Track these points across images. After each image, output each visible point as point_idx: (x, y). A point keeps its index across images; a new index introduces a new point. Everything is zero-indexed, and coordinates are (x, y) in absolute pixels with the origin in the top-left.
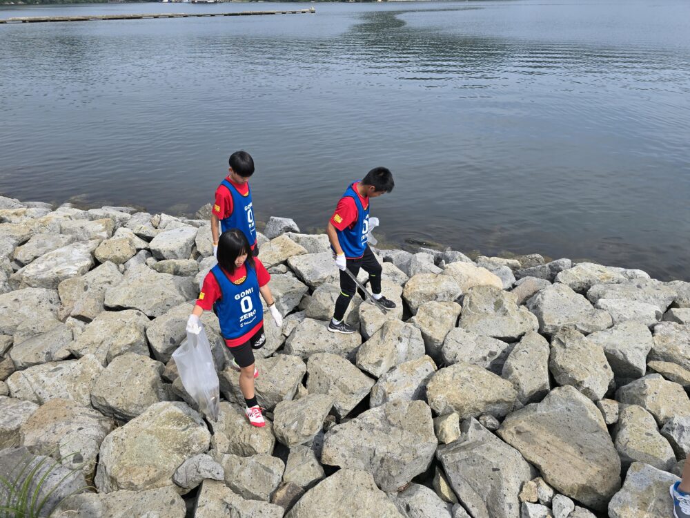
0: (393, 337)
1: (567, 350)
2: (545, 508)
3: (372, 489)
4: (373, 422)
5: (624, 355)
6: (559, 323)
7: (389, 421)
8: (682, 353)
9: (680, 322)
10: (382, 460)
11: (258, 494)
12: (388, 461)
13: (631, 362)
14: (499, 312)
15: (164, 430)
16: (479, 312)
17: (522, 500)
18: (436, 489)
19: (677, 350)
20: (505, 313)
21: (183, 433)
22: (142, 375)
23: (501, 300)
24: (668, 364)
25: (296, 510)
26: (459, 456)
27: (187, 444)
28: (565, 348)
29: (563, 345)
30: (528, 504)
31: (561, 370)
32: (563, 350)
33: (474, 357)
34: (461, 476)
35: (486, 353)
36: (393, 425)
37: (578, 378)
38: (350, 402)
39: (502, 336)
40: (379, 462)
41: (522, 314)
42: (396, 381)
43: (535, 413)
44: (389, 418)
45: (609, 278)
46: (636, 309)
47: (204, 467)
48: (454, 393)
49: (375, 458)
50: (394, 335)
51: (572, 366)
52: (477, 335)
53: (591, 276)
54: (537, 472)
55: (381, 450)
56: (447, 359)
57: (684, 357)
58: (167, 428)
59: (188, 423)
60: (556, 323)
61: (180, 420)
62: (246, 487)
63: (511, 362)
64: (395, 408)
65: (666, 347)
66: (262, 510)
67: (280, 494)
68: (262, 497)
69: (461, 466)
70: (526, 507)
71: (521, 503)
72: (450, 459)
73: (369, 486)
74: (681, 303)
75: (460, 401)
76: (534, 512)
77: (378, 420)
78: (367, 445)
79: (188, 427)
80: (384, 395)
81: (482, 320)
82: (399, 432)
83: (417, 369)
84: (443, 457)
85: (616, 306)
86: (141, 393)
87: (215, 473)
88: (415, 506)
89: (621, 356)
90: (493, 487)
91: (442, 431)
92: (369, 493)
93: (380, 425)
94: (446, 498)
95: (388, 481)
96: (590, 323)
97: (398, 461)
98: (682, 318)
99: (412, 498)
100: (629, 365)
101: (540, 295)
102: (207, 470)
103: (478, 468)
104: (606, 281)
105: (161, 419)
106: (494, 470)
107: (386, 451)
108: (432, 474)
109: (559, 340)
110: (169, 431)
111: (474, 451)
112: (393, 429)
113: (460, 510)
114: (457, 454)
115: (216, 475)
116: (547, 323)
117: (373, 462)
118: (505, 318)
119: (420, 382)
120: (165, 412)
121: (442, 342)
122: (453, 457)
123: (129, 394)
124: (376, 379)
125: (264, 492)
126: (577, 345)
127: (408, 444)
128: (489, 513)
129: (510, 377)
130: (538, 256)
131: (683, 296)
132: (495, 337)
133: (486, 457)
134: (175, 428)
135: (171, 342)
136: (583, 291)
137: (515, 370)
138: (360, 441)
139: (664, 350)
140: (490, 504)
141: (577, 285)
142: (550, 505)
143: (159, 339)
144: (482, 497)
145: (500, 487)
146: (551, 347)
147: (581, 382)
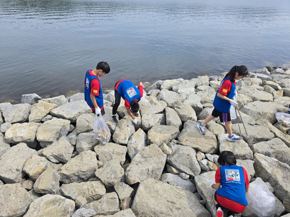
0: (125, 126)
1: (181, 109)
2: (206, 160)
4: (139, 160)
5: (197, 105)
6: (173, 102)
7: (145, 157)
8: (209, 99)
9: (202, 91)
10: (152, 171)
12: (155, 170)
13: (199, 106)
14: (153, 105)
15: (48, 211)
16: (147, 107)
17: (199, 161)
18: (172, 172)
19: (207, 99)
20: (155, 104)
21: (59, 207)
22: (13, 193)
23: (152, 100)
24: (207, 104)
26: (176, 156)
27: (65, 210)
28: (180, 109)
29: (179, 108)
30: (201, 161)
31: (183, 116)
32: (180, 110)
33: (156, 122)
34: (178, 163)
35: (159, 120)
36: (147, 158)
37: (190, 117)
38: (124, 158)
39: (158, 112)
40: (151, 173)
41: (161, 102)
42: (136, 142)
43: (187, 132)
44: (144, 156)
45: (175, 83)
46: (189, 90)
47: (85, 213)
49: (149, 172)
51: (186, 114)
52: (151, 115)
53: (171, 84)
55: (150, 168)
56: (146, 127)
57: (209, 100)
58: (49, 209)
59: (59, 202)
60: (171, 102)
61: (53, 202)
62: (107, 211)
63: (168, 119)
64: (144, 151)
65: (204, 99)
69: (176, 160)
72: (173, 159)
74: (198, 85)
75: (164, 139)
76: (204, 162)
77: (141, 158)
78: (145, 169)
79: (60, 203)
80: (135, 149)
81: (149, 109)
82: (151, 158)
83: (140, 134)
84: (171, 159)
85: (184, 91)
86: (20, 201)
88: (170, 181)
89: (196, 106)
90: (189, 161)
91: (166, 151)
93: (143, 160)
94: (176, 173)
96: (181, 99)
97: (158, 168)
98: (201, 89)
99: (168, 179)
100: (199, 108)
101: (161, 95)
102: (88, 214)
103: (182, 158)
104: (175, 84)
105: (43, 207)
106: (188, 155)
107: (152, 167)
108: (168, 167)
109: (177, 107)
110: (51, 210)
111: (179, 152)
112: (148, 159)
113: (184, 174)
114: (175, 156)
116: (169, 103)
118: (156, 106)
119: (144, 139)
120: (42, 203)
121: (140, 122)
122: (174, 158)
123: (12, 205)
124: (126, 145)
126: (183, 106)
127: (158, 161)
128: (191, 170)
131: (198, 83)
132: (155, 114)
133: (184, 152)
134: (54, 207)
135: (17, 171)
136: (171, 89)
137: (172, 122)
138: (141, 169)
139: (204, 100)
140: (190, 167)
141: (168, 88)
142: (206, 158)
143: (8, 173)
144: (187, 166)
145: (192, 160)
146: (175, 110)
147: (192, 117)
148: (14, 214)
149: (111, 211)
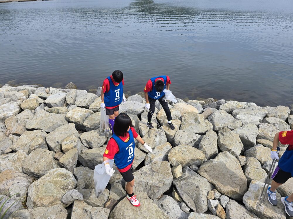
0: (153, 135)
1: (225, 137)
2: (218, 201)
3: (147, 199)
4: (146, 171)
5: (247, 137)
6: (221, 126)
7: (153, 170)
8: (270, 135)
9: (269, 123)
10: (151, 187)
11: (98, 205)
12: (153, 187)
13: (250, 140)
14: (197, 123)
15: (56, 180)
16: (188, 123)
17: (208, 198)
18: (173, 197)
19: (268, 134)
20: (199, 123)
21: (65, 181)
22: (45, 157)
23: (197, 118)
24: (265, 140)
25: (115, 210)
26: (183, 182)
27: (66, 186)
28: (224, 136)
29: (223, 135)
30: (211, 200)
31: (222, 145)
32: (223, 137)
33: (187, 142)
34: (183, 191)
35: (192, 140)
36: (155, 172)
37: (229, 148)
38: (136, 164)
39: (198, 132)
40: (149, 188)
41: (206, 123)
42: (155, 153)
43: (213, 163)
44: (153, 169)
45: (240, 107)
46: (252, 119)
47: (74, 195)
48: (179, 157)
49: (147, 186)
50: (154, 134)
51: (227, 143)
52: (188, 133)
53: (234, 106)
54: (214, 187)
55: (150, 182)
56: (176, 143)
57: (271, 137)
58: (57, 180)
59: (67, 177)
60: (220, 126)
61: (63, 176)
62: (93, 202)
63: (202, 143)
64: (155, 165)
65: (264, 133)
66: (101, 211)
67: (108, 204)
68: (101, 206)
69: (183, 187)
70: (210, 201)
71: (208, 200)
72: (178, 184)
73: (146, 198)
74: (269, 115)
75: (182, 160)
76: (213, 203)
77: (148, 170)
78: (144, 181)
79: (66, 179)
80: (151, 160)
81: (190, 126)
82: (157, 174)
83: (164, 148)
84: (176, 183)
85: (243, 118)
86: (45, 165)
87: (79, 197)
88: (165, 204)
89: (246, 138)
90: (196, 194)
91: (175, 173)
92: (146, 200)
93: (149, 172)
94: (178, 200)
95: (153, 195)
96: (233, 125)
97: (157, 186)
98: (270, 121)
99: (164, 201)
100: (249, 141)
101: (213, 115)
102: (76, 196)
103: (190, 187)
104: (239, 108)
105: (54, 176)
106: (197, 187)
107: (152, 183)
108: (171, 191)
109: (221, 133)
110: (58, 181)
111: (188, 180)
112: (154, 173)
113: (184, 204)
114: (181, 182)
115: (80, 198)
116: (216, 126)
117: (147, 187)
118: (199, 125)
119: (165, 153)
120: (56, 173)
121: (174, 136)
122: (180, 183)
123: (39, 166)
124: (147, 153)
125: (101, 203)
126: (228, 134)
127: (161, 179)
128: (195, 205)
129: (202, 149)
130: (212, 99)
131: (270, 113)
132: (195, 133)
133: (193, 182)
134: (61, 179)
135: (57, 143)
136: (230, 112)
137: (204, 146)
138: (141, 179)
139: (263, 135)
140: (195, 201)
141: (228, 110)
142: (219, 200)
143: (52, 141)
144: (192, 198)
145: (199, 194)
146: (218, 136)
147: (230, 149)
148: (38, 172)
149: (96, 203)
